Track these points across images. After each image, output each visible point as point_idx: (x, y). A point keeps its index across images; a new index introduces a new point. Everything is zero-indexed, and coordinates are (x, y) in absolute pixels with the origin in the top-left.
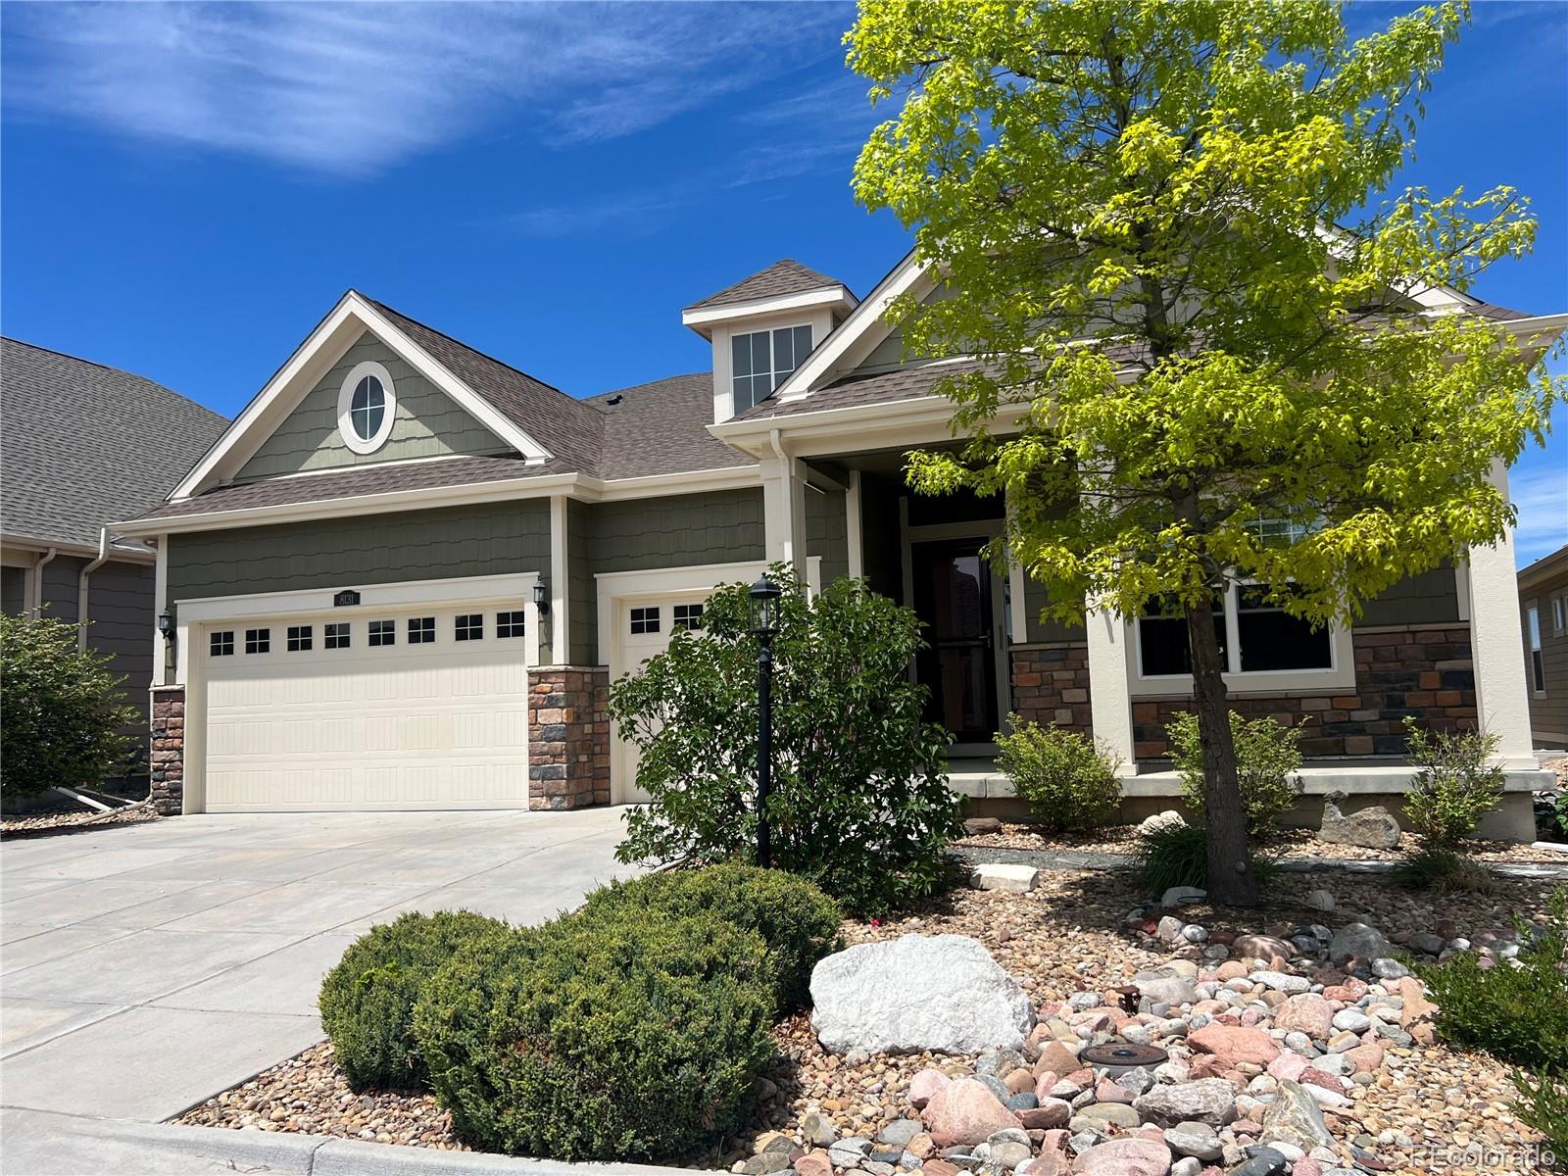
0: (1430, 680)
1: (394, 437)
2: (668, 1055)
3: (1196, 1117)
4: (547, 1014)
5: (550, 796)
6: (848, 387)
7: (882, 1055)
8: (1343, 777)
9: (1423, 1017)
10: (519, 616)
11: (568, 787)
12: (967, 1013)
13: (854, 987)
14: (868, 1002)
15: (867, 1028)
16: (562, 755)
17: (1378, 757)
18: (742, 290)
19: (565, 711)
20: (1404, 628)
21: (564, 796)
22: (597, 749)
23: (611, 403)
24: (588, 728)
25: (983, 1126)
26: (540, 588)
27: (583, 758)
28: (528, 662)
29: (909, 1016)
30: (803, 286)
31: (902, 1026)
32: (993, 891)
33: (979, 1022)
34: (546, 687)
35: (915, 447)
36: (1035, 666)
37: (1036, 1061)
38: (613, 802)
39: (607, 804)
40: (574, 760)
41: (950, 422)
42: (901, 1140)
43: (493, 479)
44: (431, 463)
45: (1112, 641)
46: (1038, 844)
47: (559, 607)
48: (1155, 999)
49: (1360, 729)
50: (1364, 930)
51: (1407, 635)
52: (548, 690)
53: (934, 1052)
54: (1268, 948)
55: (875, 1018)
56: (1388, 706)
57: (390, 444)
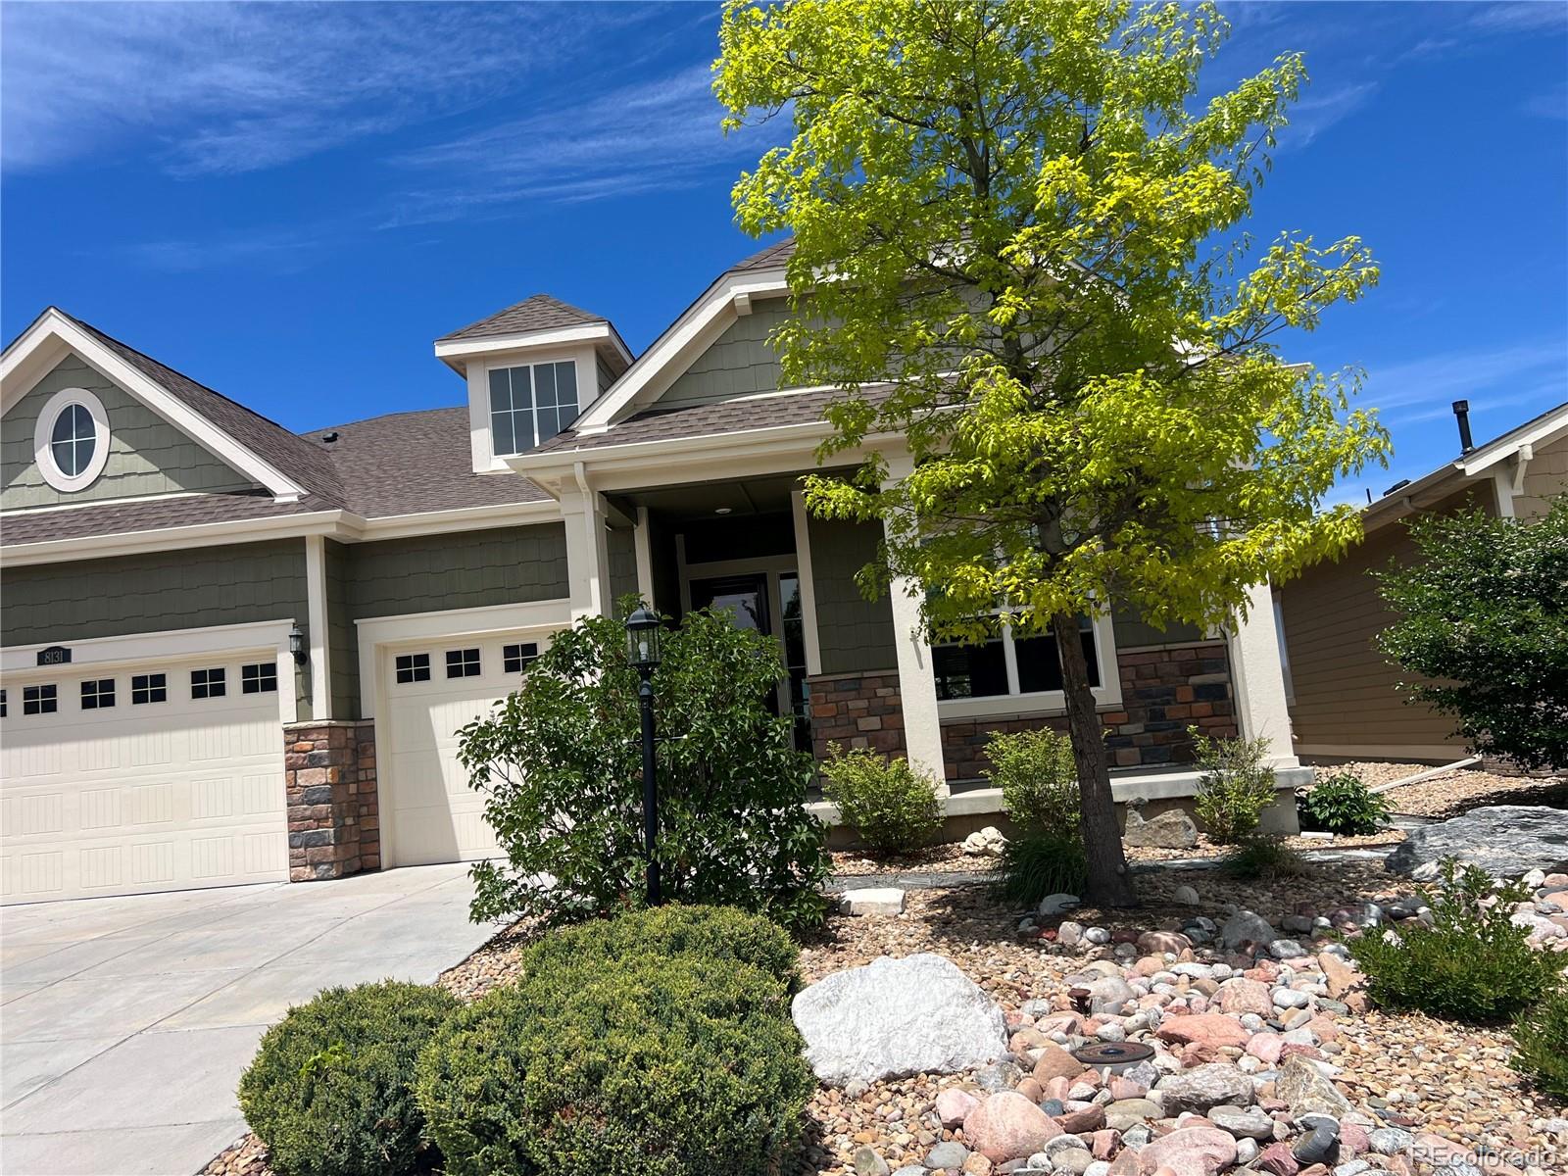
0: (1185, 694)
1: (109, 472)
2: (736, 1102)
3: (1225, 1101)
4: (595, 1075)
5: (315, 865)
6: (650, 420)
7: (880, 1083)
8: (1137, 786)
9: (1351, 987)
10: (270, 669)
11: (335, 853)
12: (951, 1031)
13: (839, 1017)
14: (855, 1031)
15: (861, 1057)
16: (327, 818)
17: (1145, 766)
18: (497, 323)
19: (329, 770)
20: (1161, 647)
21: (332, 863)
22: (364, 810)
23: (328, 440)
24: (353, 788)
25: (1032, 1136)
26: (297, 637)
27: (349, 821)
28: (283, 719)
29: (898, 1040)
30: (565, 322)
31: (894, 1051)
32: (866, 916)
33: (964, 1039)
34: (306, 745)
35: (808, 472)
36: (832, 697)
37: (1031, 1070)
38: (384, 865)
39: (377, 869)
40: (341, 822)
41: (817, 450)
42: (951, 1163)
43: (238, 517)
44: (158, 502)
45: (922, 667)
46: (873, 869)
47: (319, 656)
48: (1105, 999)
49: (1127, 742)
50: (1251, 917)
51: (1164, 654)
52: (309, 748)
53: (928, 1073)
54: (1171, 942)
55: (867, 1046)
56: (1151, 719)
57: (103, 481)
